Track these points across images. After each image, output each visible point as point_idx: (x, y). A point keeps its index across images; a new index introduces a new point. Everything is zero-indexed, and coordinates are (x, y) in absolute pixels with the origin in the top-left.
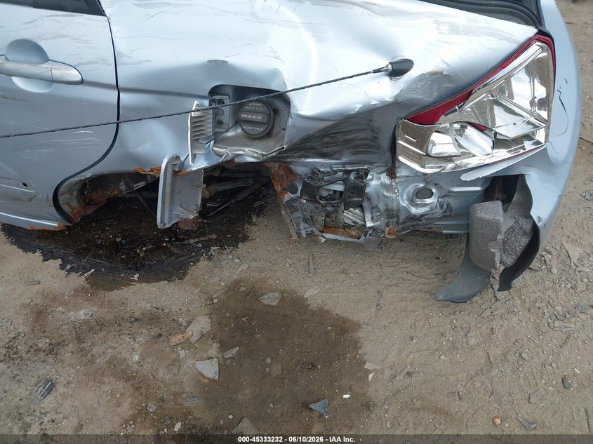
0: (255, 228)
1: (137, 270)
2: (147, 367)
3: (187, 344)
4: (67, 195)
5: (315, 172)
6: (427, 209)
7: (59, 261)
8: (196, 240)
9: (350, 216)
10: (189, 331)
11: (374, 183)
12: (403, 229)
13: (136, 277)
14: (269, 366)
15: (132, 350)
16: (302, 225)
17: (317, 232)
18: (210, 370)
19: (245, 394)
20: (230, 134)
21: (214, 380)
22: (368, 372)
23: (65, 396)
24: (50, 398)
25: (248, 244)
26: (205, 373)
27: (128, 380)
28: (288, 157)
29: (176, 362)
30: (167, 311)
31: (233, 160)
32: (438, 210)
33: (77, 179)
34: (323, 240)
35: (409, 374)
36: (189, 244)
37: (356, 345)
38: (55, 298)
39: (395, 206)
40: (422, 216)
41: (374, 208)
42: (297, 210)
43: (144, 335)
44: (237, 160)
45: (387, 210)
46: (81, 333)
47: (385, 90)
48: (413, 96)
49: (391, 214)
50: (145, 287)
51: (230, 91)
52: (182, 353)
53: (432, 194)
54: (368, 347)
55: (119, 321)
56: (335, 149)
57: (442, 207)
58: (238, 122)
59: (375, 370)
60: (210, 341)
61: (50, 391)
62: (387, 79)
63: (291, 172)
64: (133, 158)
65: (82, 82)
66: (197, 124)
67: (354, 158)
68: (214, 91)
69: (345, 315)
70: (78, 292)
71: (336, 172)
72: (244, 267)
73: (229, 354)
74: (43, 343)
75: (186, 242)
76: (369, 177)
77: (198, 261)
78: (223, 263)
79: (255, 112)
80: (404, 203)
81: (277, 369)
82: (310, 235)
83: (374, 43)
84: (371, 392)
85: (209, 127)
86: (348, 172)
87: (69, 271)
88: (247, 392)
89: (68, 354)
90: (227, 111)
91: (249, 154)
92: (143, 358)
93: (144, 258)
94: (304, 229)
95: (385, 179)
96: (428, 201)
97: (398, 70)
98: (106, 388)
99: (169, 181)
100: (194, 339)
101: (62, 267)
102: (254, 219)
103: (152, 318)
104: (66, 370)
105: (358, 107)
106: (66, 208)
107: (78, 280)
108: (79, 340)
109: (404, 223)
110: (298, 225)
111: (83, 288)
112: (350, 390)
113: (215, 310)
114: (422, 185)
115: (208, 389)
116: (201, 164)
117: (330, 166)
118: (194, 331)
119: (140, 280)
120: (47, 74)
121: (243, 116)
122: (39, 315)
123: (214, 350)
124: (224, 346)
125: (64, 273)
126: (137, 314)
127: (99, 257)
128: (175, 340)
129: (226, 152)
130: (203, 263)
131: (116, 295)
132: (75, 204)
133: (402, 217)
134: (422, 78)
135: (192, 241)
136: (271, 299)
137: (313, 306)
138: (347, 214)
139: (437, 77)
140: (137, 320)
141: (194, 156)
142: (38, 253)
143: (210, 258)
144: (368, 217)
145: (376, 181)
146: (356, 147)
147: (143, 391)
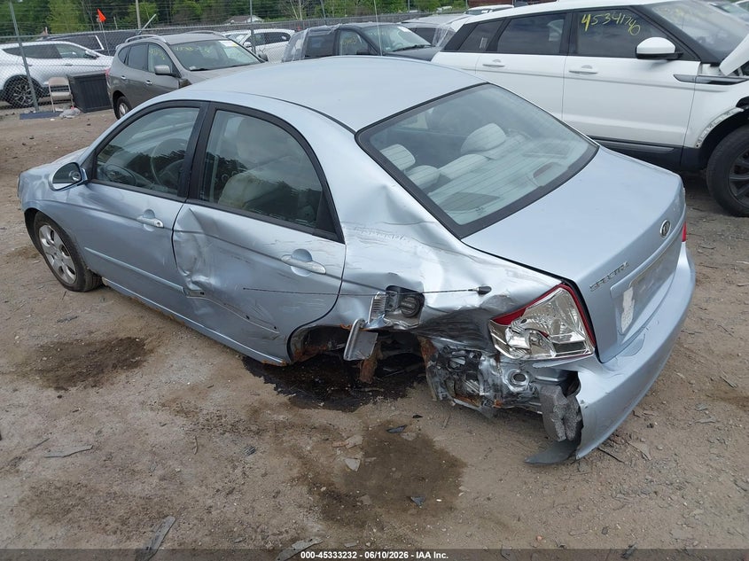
0: (413, 391)
1: (324, 400)
2: (314, 454)
3: (343, 448)
4: (297, 339)
5: (446, 347)
6: (521, 389)
7: (274, 385)
8: (370, 389)
9: (470, 386)
10: (347, 442)
11: (485, 363)
12: (507, 403)
13: (322, 404)
14: (394, 472)
15: (308, 444)
16: (440, 389)
17: (450, 397)
18: (353, 465)
19: (373, 483)
20: (395, 313)
21: (354, 471)
22: (461, 491)
23: (261, 458)
24: (251, 456)
25: (405, 400)
26: (349, 465)
27: (301, 458)
28: (429, 334)
29: (333, 456)
30: (336, 427)
31: (392, 326)
32: (529, 391)
33: (307, 327)
34: (454, 404)
35: (489, 499)
36: (364, 391)
37: (459, 475)
38: (267, 406)
39: (498, 382)
40: (518, 393)
41: (485, 382)
42: (435, 375)
43: (317, 437)
44: (395, 327)
45: (494, 385)
46: (278, 428)
47: (475, 301)
48: (491, 306)
49: (497, 388)
50: (327, 412)
51: (399, 290)
52: (339, 452)
53: (525, 379)
54: (466, 478)
55: (303, 426)
56: (457, 333)
57: (531, 389)
58: (400, 307)
59: (466, 492)
60: (359, 450)
61: (253, 452)
62: (477, 295)
63: (433, 346)
64: (340, 318)
65: (325, 274)
66: (377, 303)
67: (471, 342)
68: (390, 288)
69: (458, 457)
70: (281, 405)
71: (459, 350)
72: (397, 413)
73: (369, 460)
74: (254, 428)
75: (362, 390)
76: (482, 358)
77: (366, 403)
78: (383, 408)
79: (409, 302)
80: (505, 381)
81: (398, 475)
82: (445, 398)
83: (474, 277)
84: (457, 503)
85: (383, 307)
86: (468, 352)
87: (279, 392)
88: (374, 482)
89: (267, 436)
90: (395, 299)
91: (402, 325)
92: (313, 448)
93: (330, 394)
94: (442, 392)
95: (492, 362)
96: (523, 383)
97: (483, 291)
98: (287, 459)
99: (356, 333)
100: (348, 447)
101: (276, 389)
102: (415, 384)
103: (325, 429)
104: (265, 444)
105: (460, 307)
106: (293, 348)
107: (284, 398)
108: (276, 431)
109: (506, 397)
110: (437, 389)
111: (286, 403)
112: (443, 498)
113: (368, 434)
114: (518, 371)
115: (349, 475)
116: (375, 326)
117: (457, 345)
118: (350, 442)
119: (324, 407)
120: (310, 268)
121: (403, 303)
122: (255, 412)
123: (360, 455)
124: (367, 455)
125: (276, 392)
126: (317, 425)
127: (301, 388)
128: (336, 444)
129: (389, 321)
130: (370, 405)
131: (305, 412)
132: (299, 346)
133: (505, 392)
134: (495, 297)
135: (367, 390)
136: (408, 436)
137: (437, 446)
138: (468, 383)
139: (503, 298)
140: (315, 428)
141: (371, 320)
142: (262, 378)
143: (375, 403)
144: (482, 388)
145: (486, 363)
146: (469, 334)
147: (308, 466)
